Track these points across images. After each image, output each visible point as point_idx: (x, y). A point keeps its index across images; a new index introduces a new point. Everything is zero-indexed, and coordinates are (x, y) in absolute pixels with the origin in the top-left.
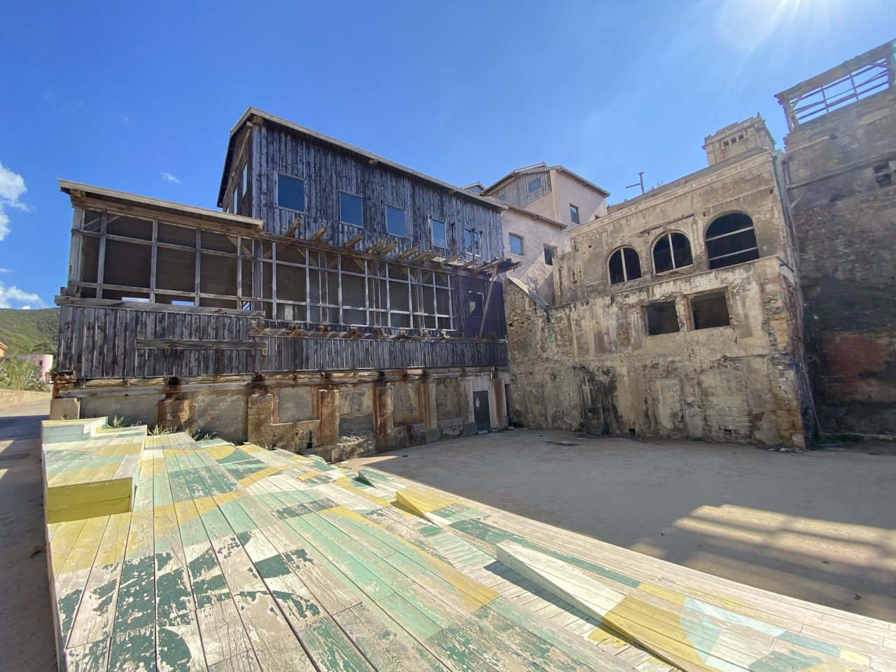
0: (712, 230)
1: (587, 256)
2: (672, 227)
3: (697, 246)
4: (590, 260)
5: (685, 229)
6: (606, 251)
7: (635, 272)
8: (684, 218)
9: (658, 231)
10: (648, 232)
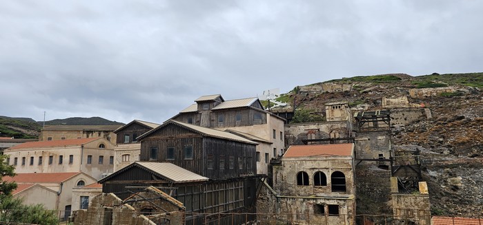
0: (333, 175)
1: (289, 171)
2: (321, 170)
3: (329, 181)
4: (290, 173)
5: (325, 172)
6: (297, 171)
7: (307, 183)
8: (325, 168)
9: (317, 170)
10: (313, 169)
